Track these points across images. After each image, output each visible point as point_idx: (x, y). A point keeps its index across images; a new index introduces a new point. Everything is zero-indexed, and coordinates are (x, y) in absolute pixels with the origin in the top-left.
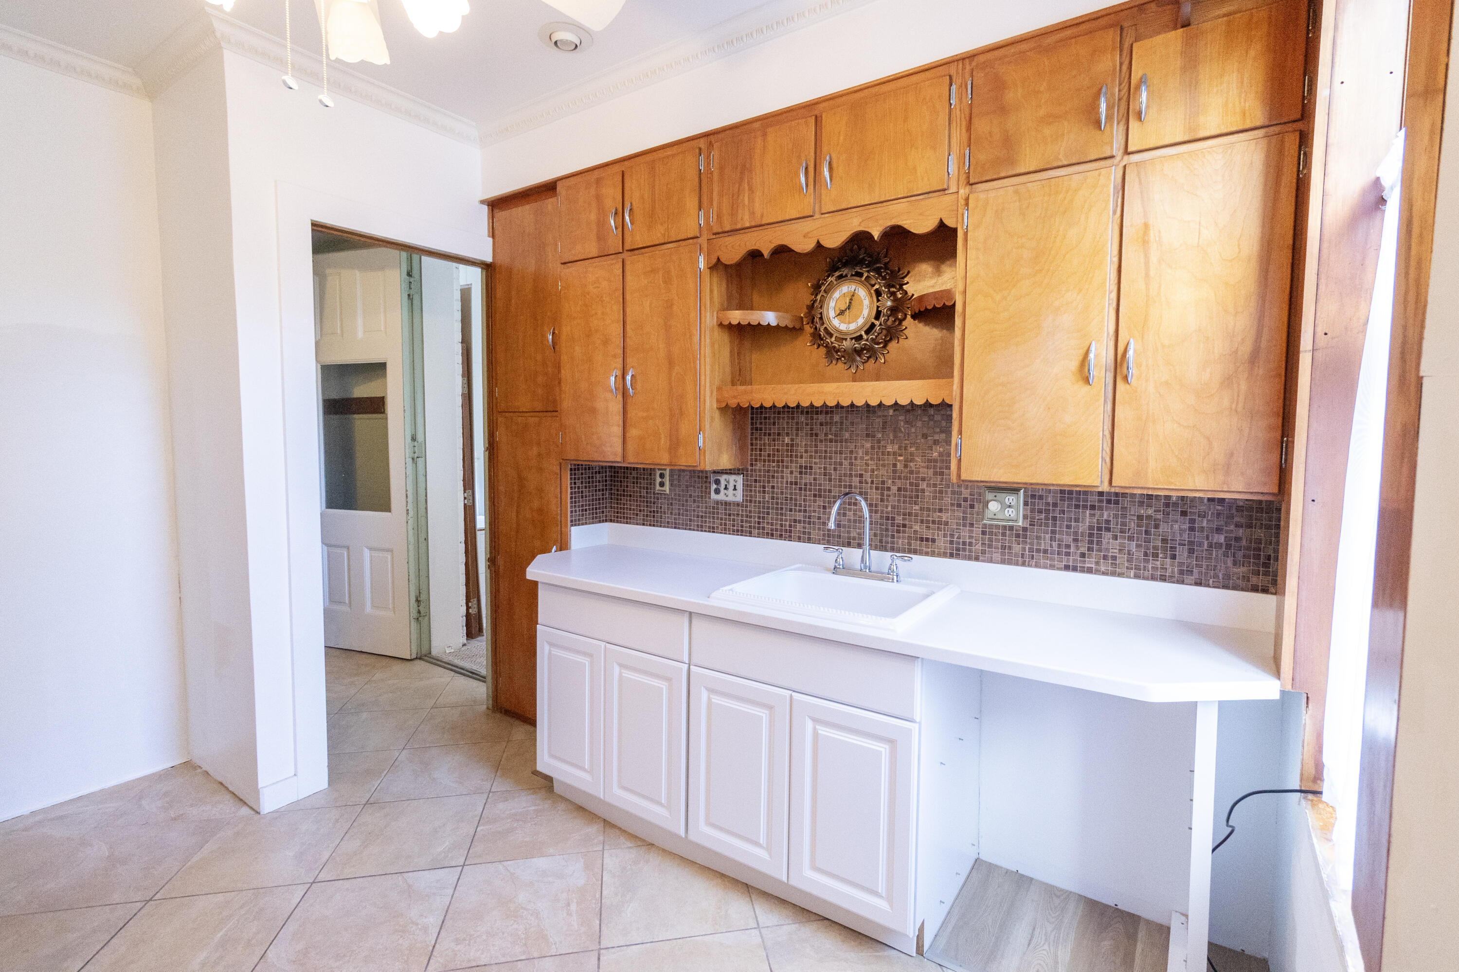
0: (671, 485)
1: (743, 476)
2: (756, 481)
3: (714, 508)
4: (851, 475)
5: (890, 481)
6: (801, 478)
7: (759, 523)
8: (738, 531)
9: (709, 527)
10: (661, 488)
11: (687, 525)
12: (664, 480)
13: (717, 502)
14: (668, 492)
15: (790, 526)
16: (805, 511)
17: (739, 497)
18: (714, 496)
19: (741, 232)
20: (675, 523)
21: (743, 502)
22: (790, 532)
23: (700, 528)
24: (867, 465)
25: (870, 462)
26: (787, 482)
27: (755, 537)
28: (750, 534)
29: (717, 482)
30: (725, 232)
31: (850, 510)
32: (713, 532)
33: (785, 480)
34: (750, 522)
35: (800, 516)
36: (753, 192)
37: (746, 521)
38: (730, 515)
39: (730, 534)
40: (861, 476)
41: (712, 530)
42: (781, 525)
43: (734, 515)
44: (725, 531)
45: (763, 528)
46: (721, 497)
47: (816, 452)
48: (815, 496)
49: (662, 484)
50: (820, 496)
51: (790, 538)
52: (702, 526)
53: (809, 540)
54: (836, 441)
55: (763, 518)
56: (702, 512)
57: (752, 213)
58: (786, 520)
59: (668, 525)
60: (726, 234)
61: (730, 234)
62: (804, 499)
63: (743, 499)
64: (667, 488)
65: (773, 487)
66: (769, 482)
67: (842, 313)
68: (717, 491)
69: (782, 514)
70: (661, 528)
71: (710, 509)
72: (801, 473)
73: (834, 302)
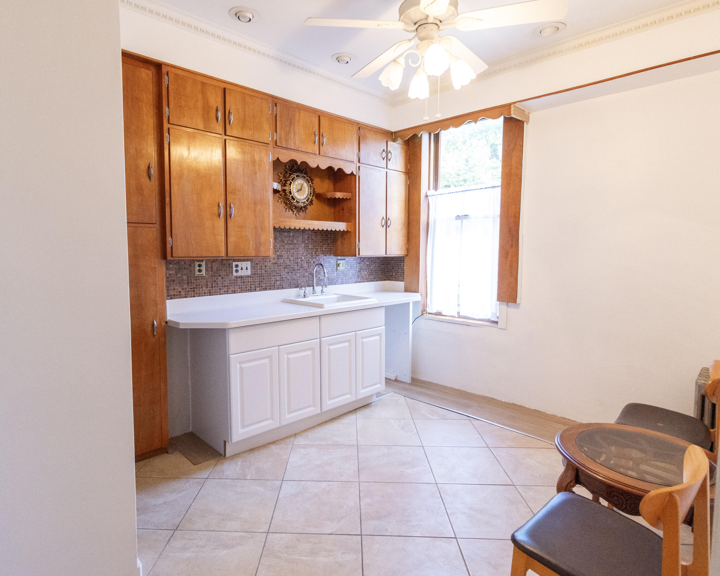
0: (206, 270)
1: (251, 262)
2: (257, 264)
3: (234, 280)
4: (298, 258)
5: (311, 260)
6: (278, 261)
7: (259, 284)
8: (249, 290)
9: (232, 291)
10: (200, 273)
11: (218, 292)
12: (201, 268)
13: (236, 277)
14: (204, 275)
15: (274, 283)
16: (280, 275)
17: (249, 273)
18: (235, 274)
19: (289, 149)
20: (210, 293)
21: (251, 275)
22: (274, 285)
23: (227, 292)
24: (303, 253)
25: (304, 252)
26: (272, 263)
27: (258, 291)
28: (255, 290)
29: (237, 266)
30: (282, 147)
31: (298, 272)
32: (235, 293)
33: (271, 262)
34: (255, 285)
35: (278, 278)
36: (295, 134)
37: (253, 284)
38: (244, 283)
39: (244, 292)
40: (301, 258)
41: (234, 292)
42: (270, 283)
43: (246, 282)
44: (242, 291)
45: (262, 286)
46: (239, 274)
47: (284, 249)
48: (284, 268)
49: (200, 271)
50: (286, 268)
51: (274, 289)
52: (228, 291)
53: (283, 288)
54: (292, 244)
55: (262, 281)
56: (227, 283)
57: (295, 144)
58: (272, 281)
59: (205, 294)
60: (282, 148)
61: (284, 148)
62: (280, 270)
63: (251, 274)
64: (204, 273)
65: (266, 266)
66: (264, 264)
67: (298, 191)
68: (237, 271)
69: (270, 279)
70: (200, 297)
71: (232, 281)
72: (278, 259)
73: (295, 186)
